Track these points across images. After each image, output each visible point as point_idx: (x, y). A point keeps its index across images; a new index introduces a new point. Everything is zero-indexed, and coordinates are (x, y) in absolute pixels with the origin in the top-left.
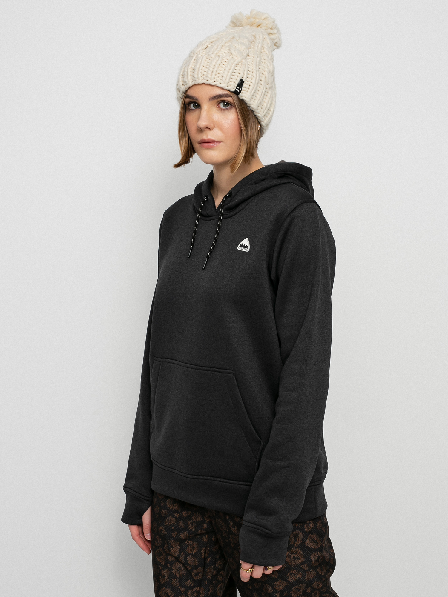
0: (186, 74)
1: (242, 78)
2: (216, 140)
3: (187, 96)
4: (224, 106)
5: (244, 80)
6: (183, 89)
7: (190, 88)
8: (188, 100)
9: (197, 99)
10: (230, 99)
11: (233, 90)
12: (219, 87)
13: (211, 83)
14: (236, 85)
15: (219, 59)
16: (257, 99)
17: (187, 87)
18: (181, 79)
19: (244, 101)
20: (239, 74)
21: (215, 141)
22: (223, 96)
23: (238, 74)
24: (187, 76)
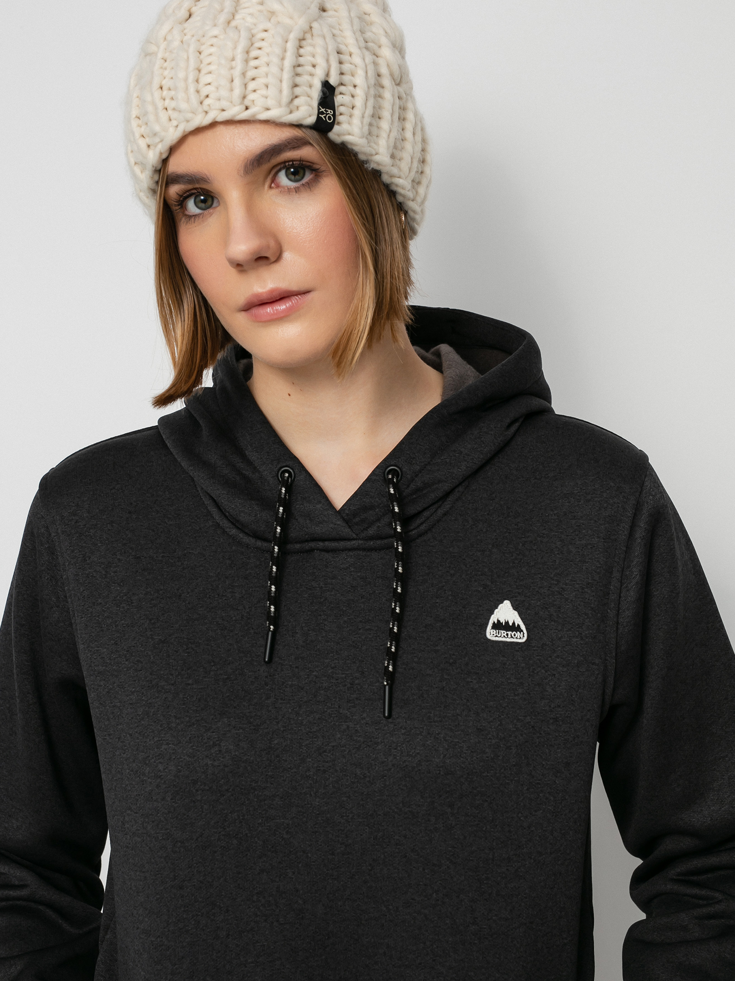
0: (150, 108)
1: (327, 79)
2: (294, 287)
3: (172, 180)
4: (290, 180)
5: (333, 81)
6: (153, 157)
7: (172, 150)
8: (174, 190)
9: (203, 179)
10: (307, 153)
11: (311, 120)
12: (266, 122)
13: (235, 116)
14: (315, 103)
15: (240, 37)
16: (384, 135)
17: (162, 148)
18: (137, 132)
19: (349, 146)
20: (314, 66)
21: (294, 291)
22: (286, 146)
23: (313, 68)
24: (157, 115)
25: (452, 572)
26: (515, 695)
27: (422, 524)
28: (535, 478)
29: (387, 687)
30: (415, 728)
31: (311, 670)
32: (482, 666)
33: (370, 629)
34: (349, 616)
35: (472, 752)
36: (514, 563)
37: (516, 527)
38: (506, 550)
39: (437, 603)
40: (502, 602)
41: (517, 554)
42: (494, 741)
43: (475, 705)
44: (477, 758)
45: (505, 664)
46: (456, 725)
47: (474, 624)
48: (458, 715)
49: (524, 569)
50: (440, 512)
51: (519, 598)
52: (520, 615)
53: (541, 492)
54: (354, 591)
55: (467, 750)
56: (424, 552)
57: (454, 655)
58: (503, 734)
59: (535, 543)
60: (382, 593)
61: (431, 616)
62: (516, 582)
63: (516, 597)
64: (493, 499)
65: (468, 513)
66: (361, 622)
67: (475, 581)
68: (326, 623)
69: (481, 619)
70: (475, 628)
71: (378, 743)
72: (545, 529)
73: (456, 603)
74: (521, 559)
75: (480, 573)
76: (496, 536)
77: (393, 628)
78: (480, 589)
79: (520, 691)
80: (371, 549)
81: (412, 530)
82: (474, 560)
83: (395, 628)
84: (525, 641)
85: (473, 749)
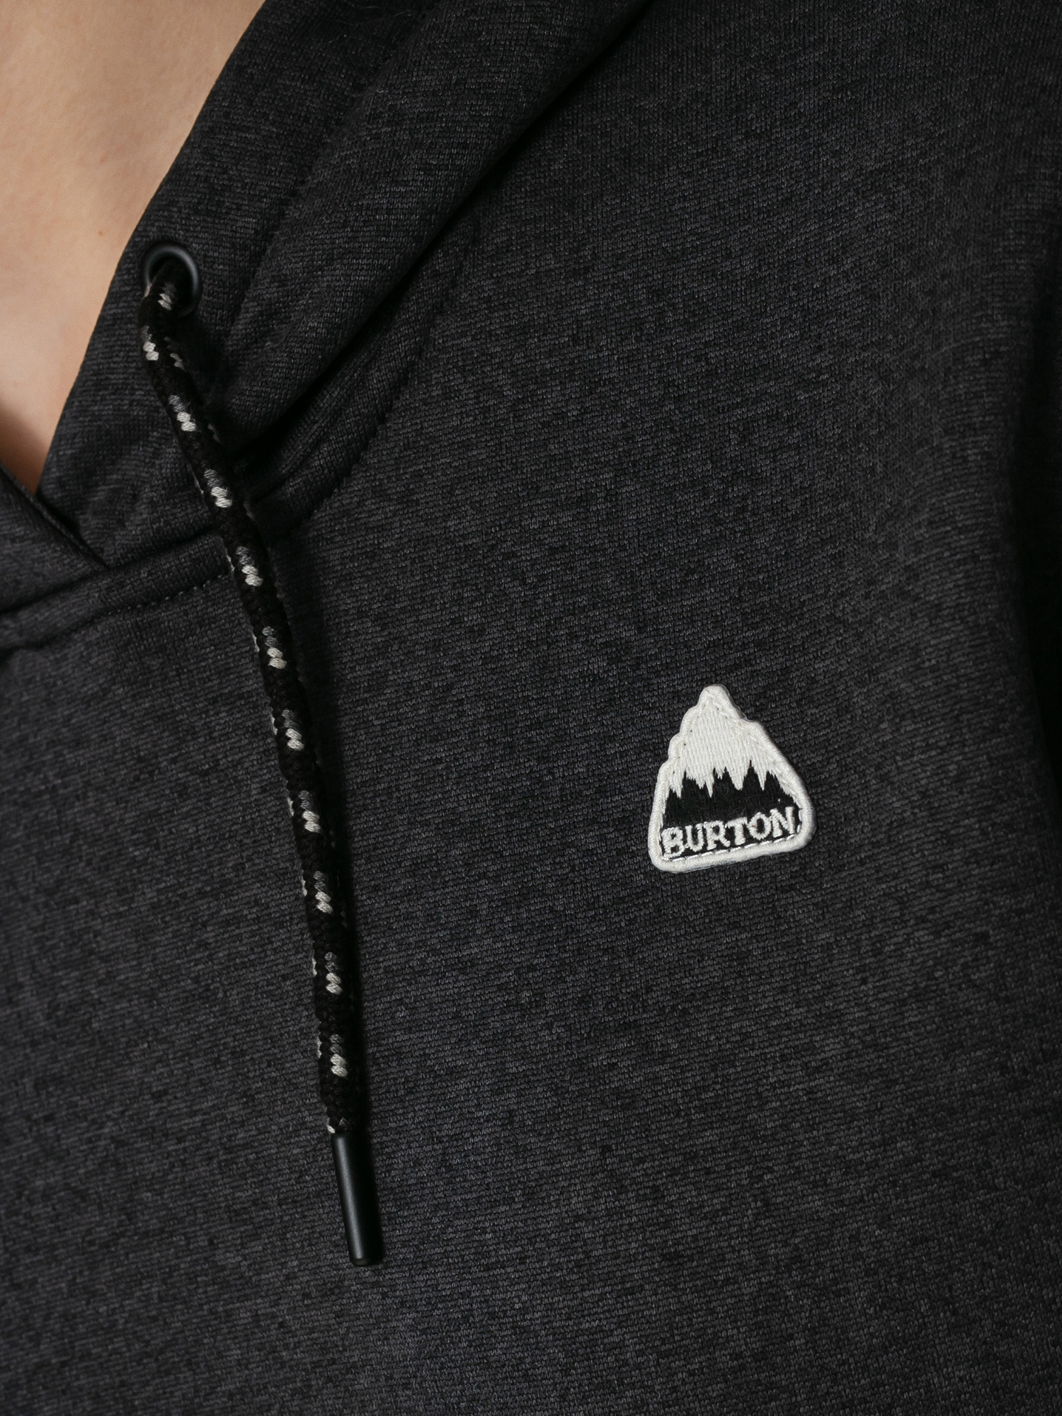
25: (473, 619)
26: (811, 1072)
27: (316, 445)
28: (747, 136)
29: (341, 1144)
30: (443, 1299)
31: (94, 1122)
32: (649, 989)
33: (237, 920)
34: (159, 881)
35: (662, 1355)
36: (719, 523)
37: (702, 367)
38: (675, 477)
39: (439, 761)
40: (693, 700)
41: (723, 480)
42: (748, 1288)
43: (641, 1161)
44: (691, 1374)
45: (742, 958)
46: (578, 1265)
47: (594, 821)
48: (578, 1218)
49: (761, 541)
50: (378, 378)
51: (762, 664)
52: (774, 734)
53: (778, 189)
54: (151, 773)
55: (640, 1353)
56: (352, 559)
57: (532, 968)
58: (786, 1244)
59: (790, 419)
60: (240, 762)
61: (427, 823)
62: (740, 600)
63: (748, 662)
64: (587, 270)
65: (492, 356)
66: (201, 894)
67: (572, 636)
68: (97, 924)
69: (621, 792)
70: (602, 838)
71: (354, 1366)
72: (820, 348)
73: (511, 746)
74: (745, 498)
75: (583, 600)
76: (624, 426)
77: (311, 899)
78: (598, 665)
79: (832, 1048)
80: (154, 598)
81: (283, 481)
82: (553, 550)
83: (321, 896)
84: (809, 844)
85: (663, 1342)
